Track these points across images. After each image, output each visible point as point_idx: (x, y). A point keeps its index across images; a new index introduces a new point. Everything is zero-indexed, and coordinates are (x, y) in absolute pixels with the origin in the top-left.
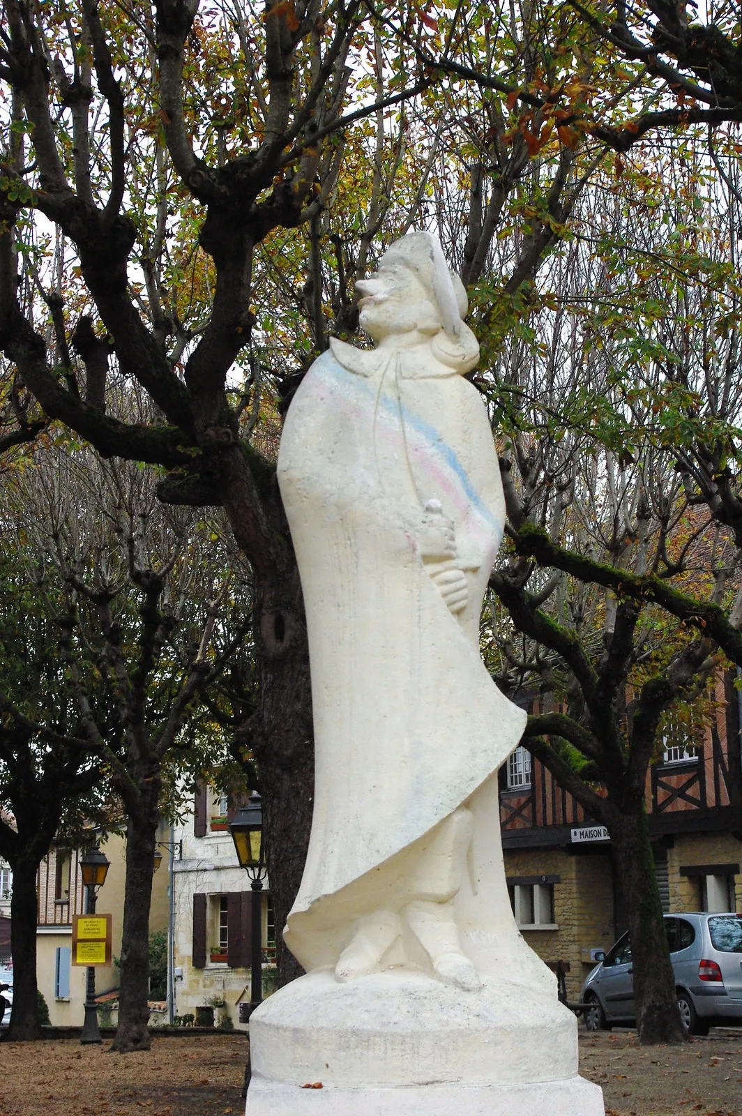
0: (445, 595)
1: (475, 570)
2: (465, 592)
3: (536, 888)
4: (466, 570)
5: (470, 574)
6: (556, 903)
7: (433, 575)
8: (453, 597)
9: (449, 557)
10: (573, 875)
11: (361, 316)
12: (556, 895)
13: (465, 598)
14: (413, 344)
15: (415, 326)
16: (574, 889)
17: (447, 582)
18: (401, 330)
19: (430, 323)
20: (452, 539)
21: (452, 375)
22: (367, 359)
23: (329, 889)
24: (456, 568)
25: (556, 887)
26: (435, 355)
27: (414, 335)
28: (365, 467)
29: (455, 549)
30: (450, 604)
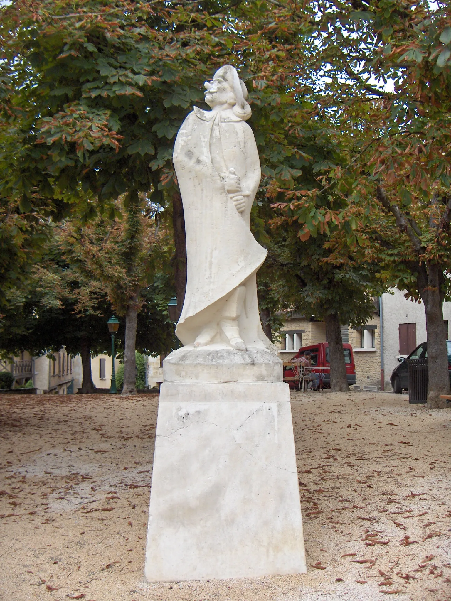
0: (236, 206)
1: (248, 196)
2: (244, 204)
3: (295, 335)
4: (244, 196)
5: (246, 198)
6: (303, 341)
7: (231, 198)
8: (239, 206)
9: (238, 191)
10: (310, 330)
11: (206, 99)
12: (303, 338)
13: (244, 206)
14: (226, 109)
15: (227, 102)
16: (310, 335)
17: (237, 200)
18: (221, 104)
19: (232, 101)
20: (239, 184)
21: (240, 121)
22: (207, 114)
23: (191, 314)
24: (241, 195)
25: (303, 334)
26: (234, 113)
27: (225, 106)
28: (206, 156)
29: (240, 188)
30: (238, 209)
